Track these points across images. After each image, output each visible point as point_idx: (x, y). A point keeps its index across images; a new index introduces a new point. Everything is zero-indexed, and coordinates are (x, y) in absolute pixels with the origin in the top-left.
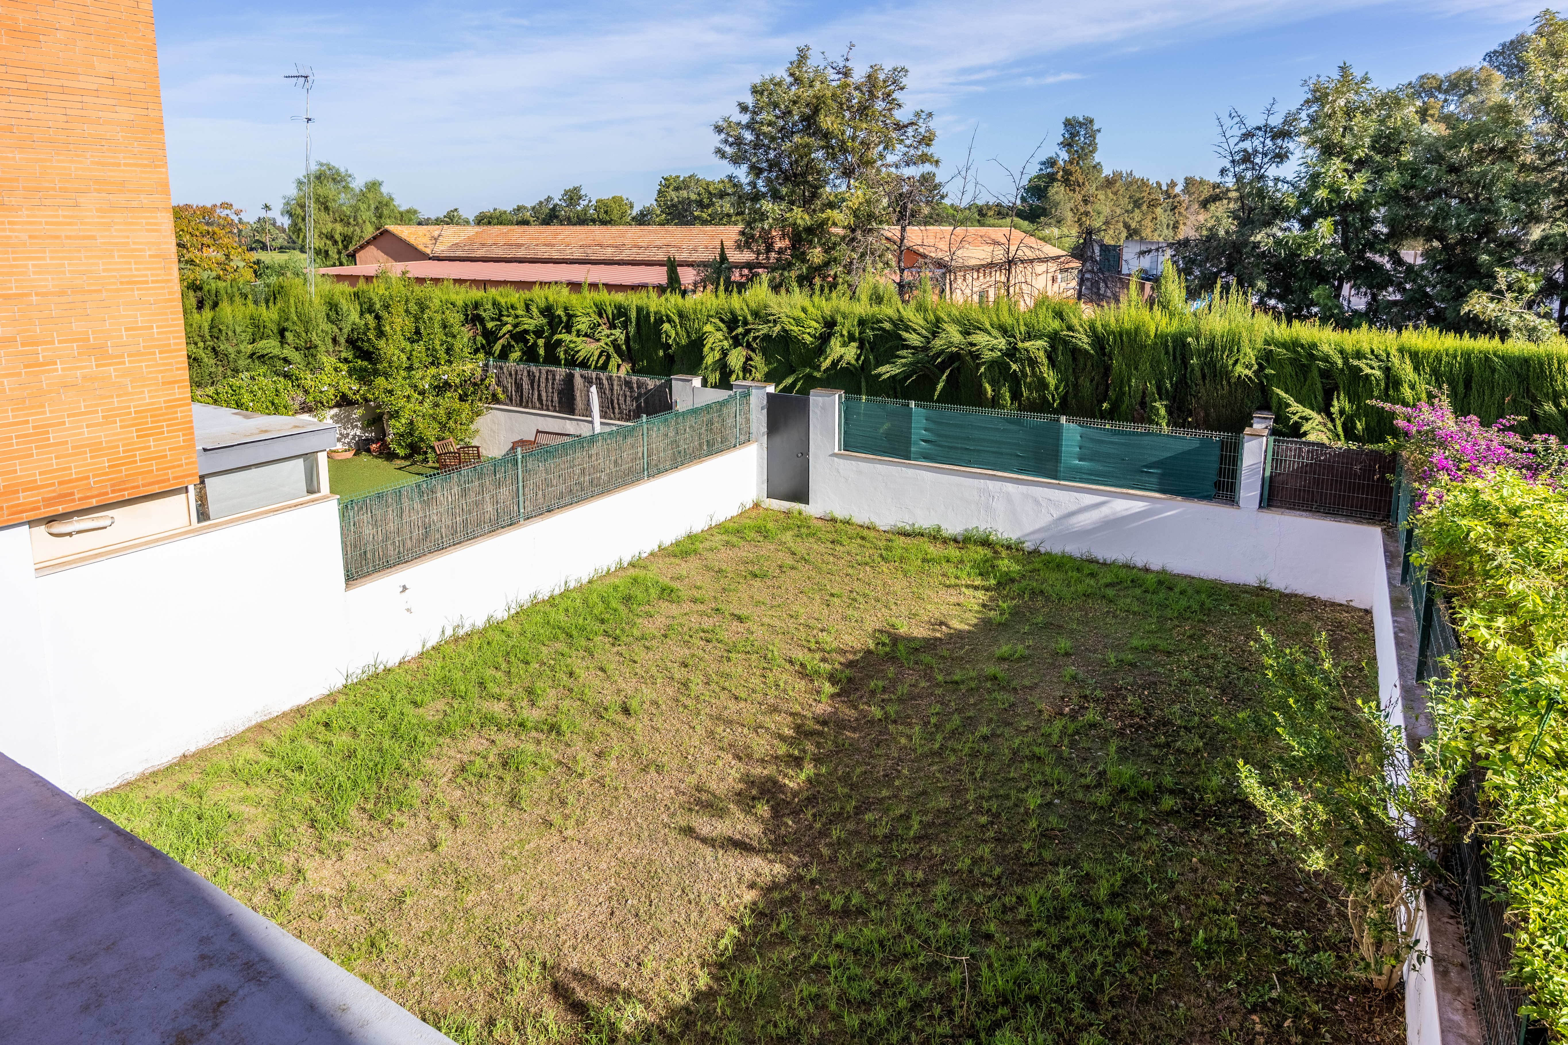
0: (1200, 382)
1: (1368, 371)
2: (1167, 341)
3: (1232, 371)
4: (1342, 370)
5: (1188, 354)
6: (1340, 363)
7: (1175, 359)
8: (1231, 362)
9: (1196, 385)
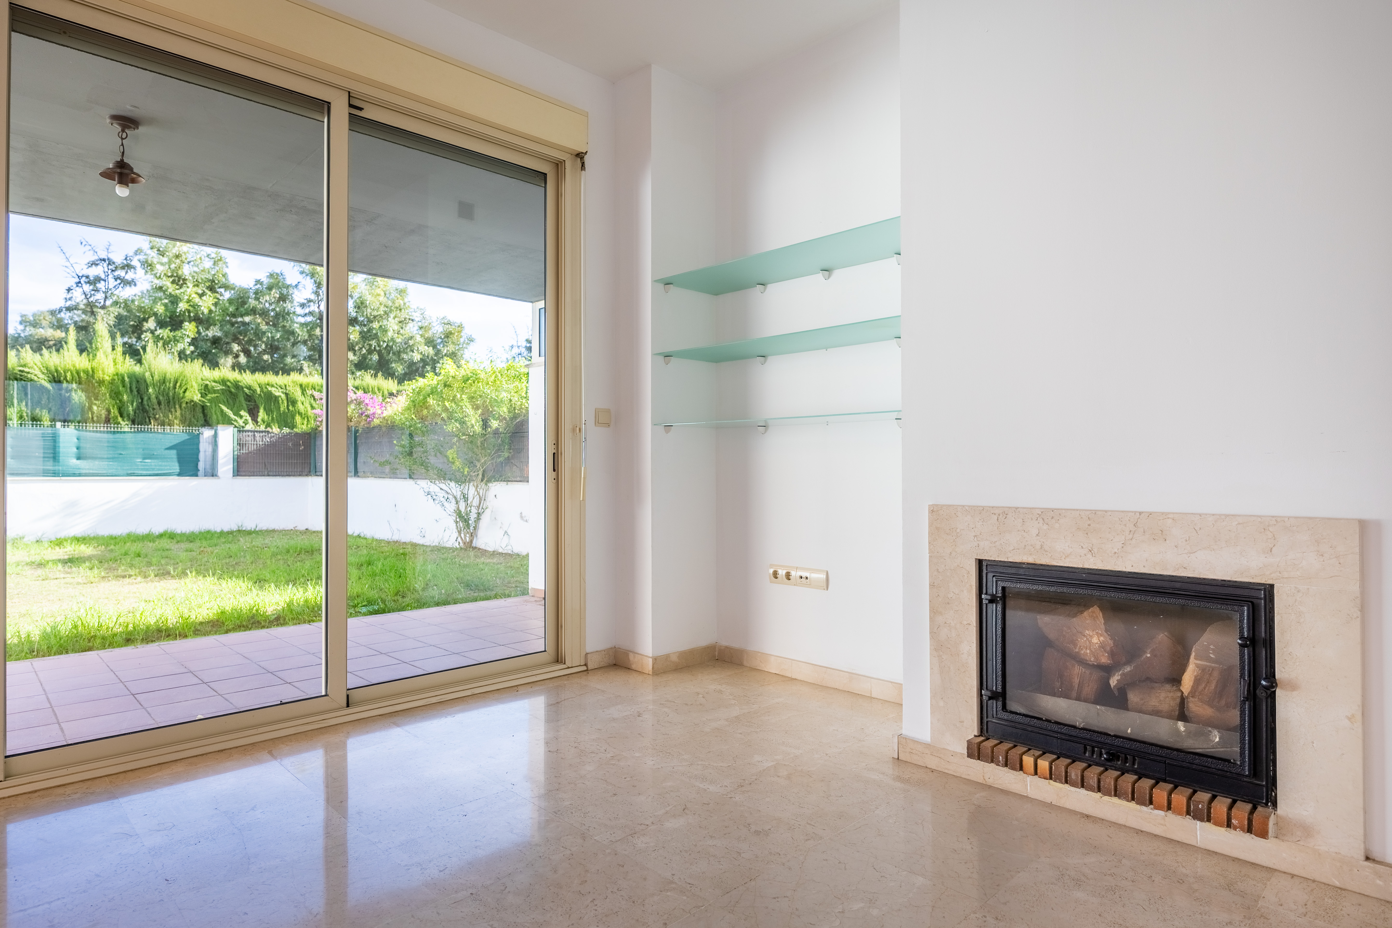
0: (156, 407)
1: (277, 394)
2: (123, 378)
3: (183, 397)
4: (260, 395)
5: (143, 387)
6: (258, 390)
7: (131, 391)
8: (181, 392)
9: (154, 409)
